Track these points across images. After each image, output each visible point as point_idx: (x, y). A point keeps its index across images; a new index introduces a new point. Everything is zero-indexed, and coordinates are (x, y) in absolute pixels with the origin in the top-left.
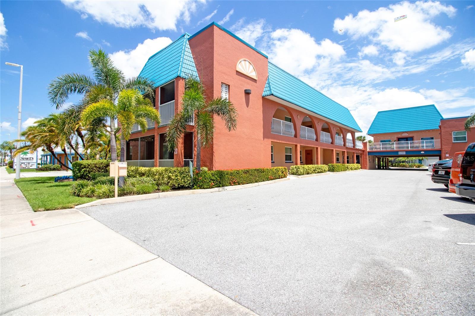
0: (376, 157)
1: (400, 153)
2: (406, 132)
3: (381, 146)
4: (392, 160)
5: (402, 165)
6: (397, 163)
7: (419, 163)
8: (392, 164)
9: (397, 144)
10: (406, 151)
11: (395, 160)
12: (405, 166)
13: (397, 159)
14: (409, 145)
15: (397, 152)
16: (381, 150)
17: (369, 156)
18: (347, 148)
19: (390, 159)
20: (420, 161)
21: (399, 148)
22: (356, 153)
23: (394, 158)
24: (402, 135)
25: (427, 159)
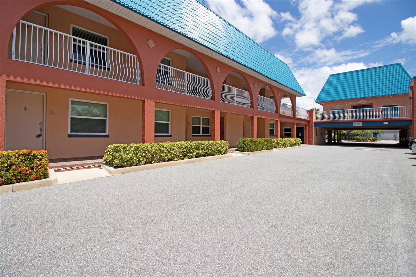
0: (326, 129)
1: (355, 124)
2: (363, 98)
3: (331, 115)
4: (346, 133)
5: (356, 139)
6: (350, 136)
7: (373, 137)
8: (345, 138)
9: (351, 112)
10: (363, 122)
11: (348, 133)
12: (359, 140)
13: (352, 132)
14: (368, 113)
15: (352, 122)
16: (331, 120)
17: (316, 128)
18: (281, 116)
19: (343, 132)
20: (375, 134)
21: (354, 117)
22: (297, 124)
23: (348, 131)
24: (359, 102)
25: (383, 132)
